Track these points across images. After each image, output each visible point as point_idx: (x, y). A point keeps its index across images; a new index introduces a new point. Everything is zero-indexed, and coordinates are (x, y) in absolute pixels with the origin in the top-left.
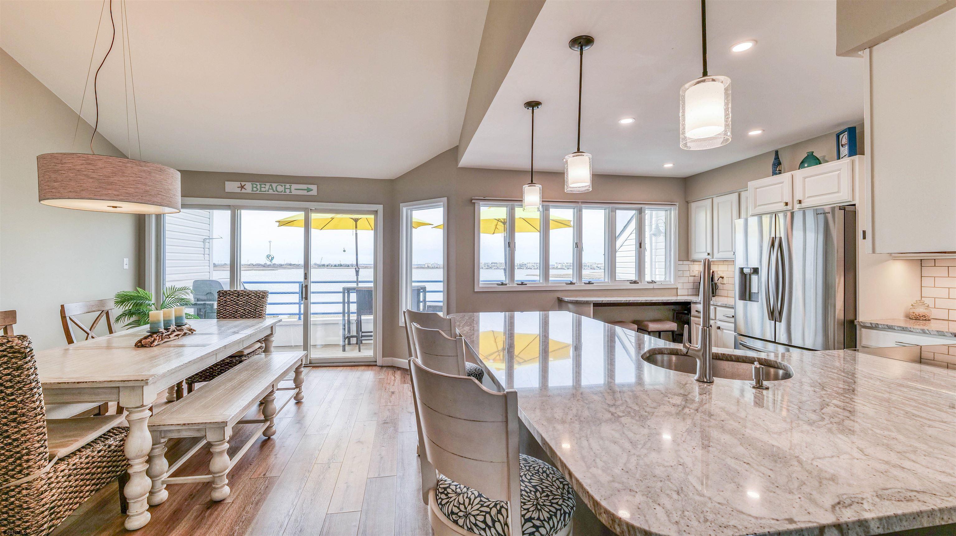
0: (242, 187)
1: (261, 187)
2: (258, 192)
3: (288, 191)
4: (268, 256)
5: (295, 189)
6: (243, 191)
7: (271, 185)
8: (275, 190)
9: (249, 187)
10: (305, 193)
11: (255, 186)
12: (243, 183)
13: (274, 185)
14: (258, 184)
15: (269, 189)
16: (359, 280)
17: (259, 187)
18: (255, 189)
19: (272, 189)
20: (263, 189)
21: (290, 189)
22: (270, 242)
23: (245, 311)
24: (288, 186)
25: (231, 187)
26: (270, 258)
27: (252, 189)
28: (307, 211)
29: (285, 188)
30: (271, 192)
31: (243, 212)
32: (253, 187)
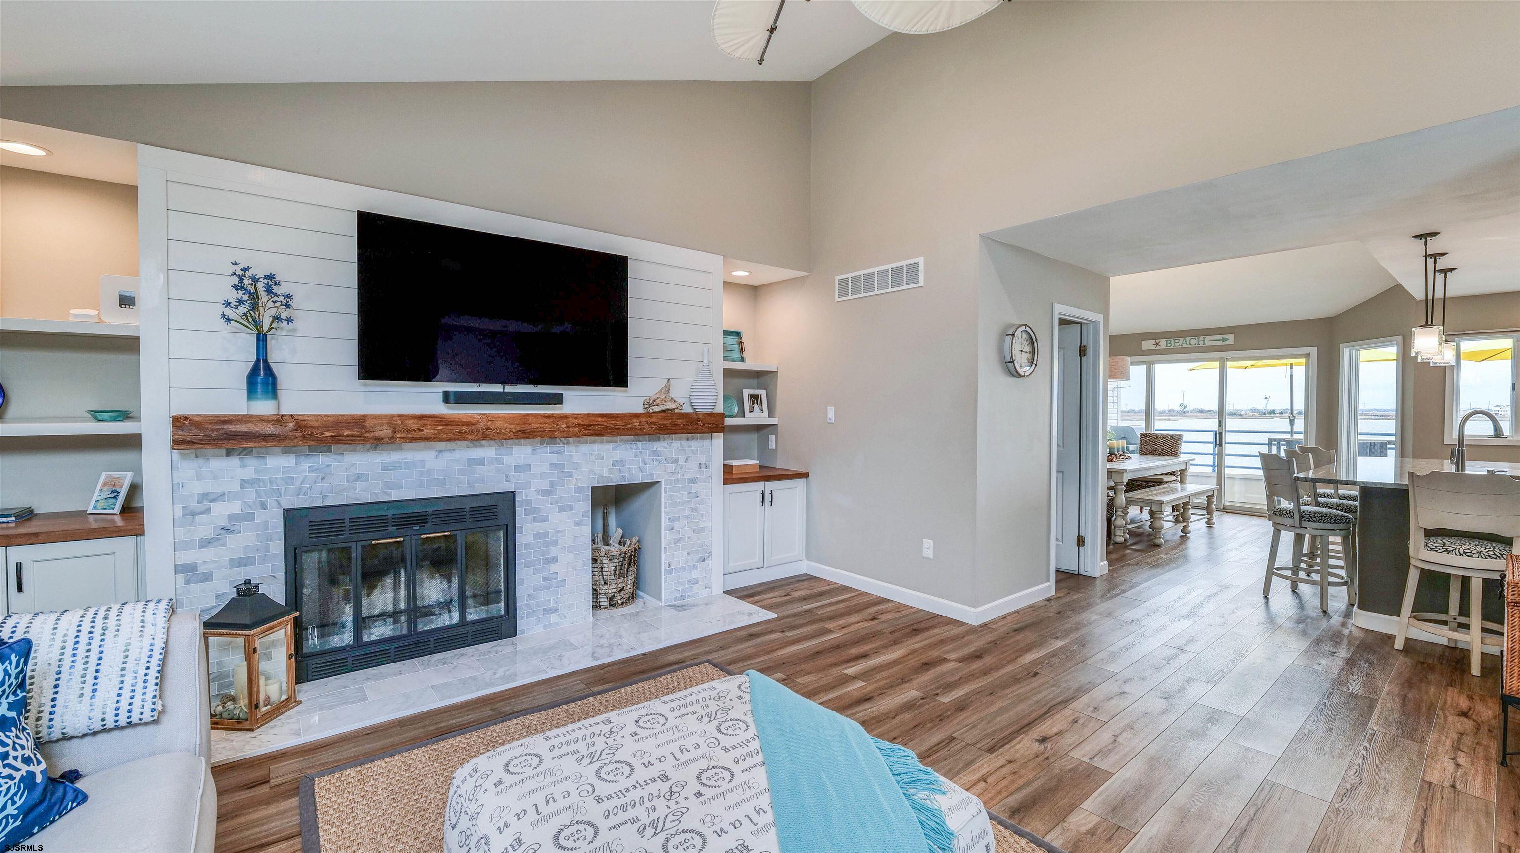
0: (1157, 344)
1: (1174, 343)
2: (1172, 347)
3: (1201, 344)
4: (1181, 405)
5: (1209, 341)
7: (1184, 340)
8: (1188, 343)
9: (1163, 344)
10: (1220, 343)
11: (1169, 342)
12: (1158, 341)
13: (1188, 339)
14: (1172, 340)
15: (1183, 343)
16: (1295, 430)
17: (1172, 343)
18: (1169, 345)
19: (1186, 343)
20: (1176, 344)
21: (1204, 341)
22: (1183, 392)
23: (1163, 450)
24: (1201, 338)
25: (1147, 345)
27: (1167, 345)
28: (1222, 361)
29: (1199, 341)
30: (1184, 345)
31: (1157, 366)
32: (1167, 343)
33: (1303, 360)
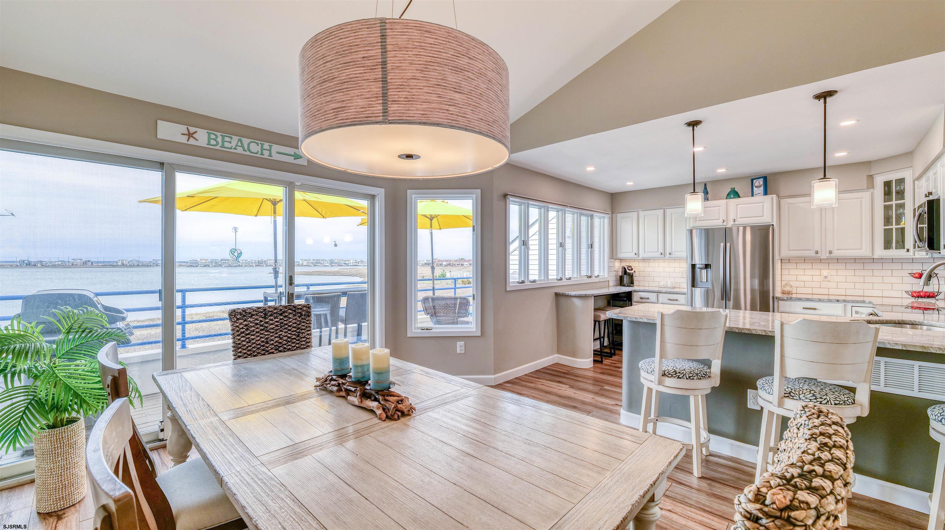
0: (190, 135)
1: (223, 141)
2: (218, 147)
3: (266, 153)
4: (232, 251)
5: (278, 152)
6: (192, 142)
7: (240, 140)
8: (246, 147)
9: (202, 137)
10: (290, 160)
11: (213, 136)
12: (192, 130)
13: (246, 141)
14: (219, 134)
15: (237, 145)
17: (219, 139)
18: (213, 142)
19: (242, 146)
20: (226, 144)
21: (270, 150)
22: (236, 229)
23: (281, 339)
24: (266, 146)
25: (170, 131)
26: (236, 254)
27: (209, 141)
28: (291, 187)
29: (262, 149)
30: (240, 150)
32: (209, 139)
33: (364, 204)
